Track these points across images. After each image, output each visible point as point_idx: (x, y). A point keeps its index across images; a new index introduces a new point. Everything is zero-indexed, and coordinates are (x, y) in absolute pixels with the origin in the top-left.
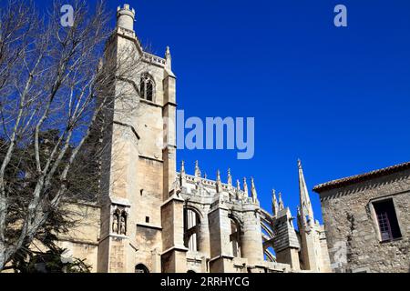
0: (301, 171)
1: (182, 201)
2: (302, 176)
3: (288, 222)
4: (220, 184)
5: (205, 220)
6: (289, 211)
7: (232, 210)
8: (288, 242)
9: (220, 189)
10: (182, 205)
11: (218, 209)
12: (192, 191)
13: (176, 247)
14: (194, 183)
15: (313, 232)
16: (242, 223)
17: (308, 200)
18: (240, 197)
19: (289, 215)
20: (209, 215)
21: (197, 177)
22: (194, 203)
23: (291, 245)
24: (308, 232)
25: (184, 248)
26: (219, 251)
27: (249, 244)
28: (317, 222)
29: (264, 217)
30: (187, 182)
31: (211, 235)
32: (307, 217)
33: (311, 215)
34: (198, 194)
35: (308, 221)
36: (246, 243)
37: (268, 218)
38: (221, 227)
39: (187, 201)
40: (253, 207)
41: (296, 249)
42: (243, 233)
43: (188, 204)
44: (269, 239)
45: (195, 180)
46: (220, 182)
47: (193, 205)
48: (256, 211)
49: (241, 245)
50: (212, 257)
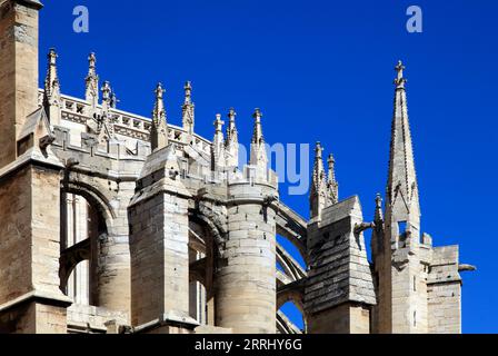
0: (401, 96)
1: (55, 168)
2: (402, 112)
3: (352, 237)
4: (163, 125)
5: (118, 224)
6: (357, 205)
7: (199, 198)
8: (345, 287)
9: (162, 140)
10: (56, 179)
11: (161, 193)
12: (84, 140)
13: (37, 293)
14: (82, 120)
15: (414, 265)
16: (225, 234)
17: (412, 179)
18: (220, 163)
19: (357, 216)
20: (131, 210)
21: (92, 104)
22: (90, 174)
23: (352, 296)
24: (400, 266)
25: (59, 296)
26: (158, 306)
27: (240, 291)
28: (428, 239)
29: (282, 222)
30: (65, 116)
31: (135, 265)
32: (403, 224)
33: (414, 219)
34: (101, 149)
35: (405, 236)
36: (231, 287)
37: (291, 223)
38: (167, 244)
39: (70, 168)
40: (258, 193)
41: (365, 305)
42: (225, 261)
43: (73, 176)
44: (286, 281)
45: (87, 112)
46: (162, 120)
47: (85, 179)
48: (266, 204)
49: (215, 292)
50: (135, 323)
